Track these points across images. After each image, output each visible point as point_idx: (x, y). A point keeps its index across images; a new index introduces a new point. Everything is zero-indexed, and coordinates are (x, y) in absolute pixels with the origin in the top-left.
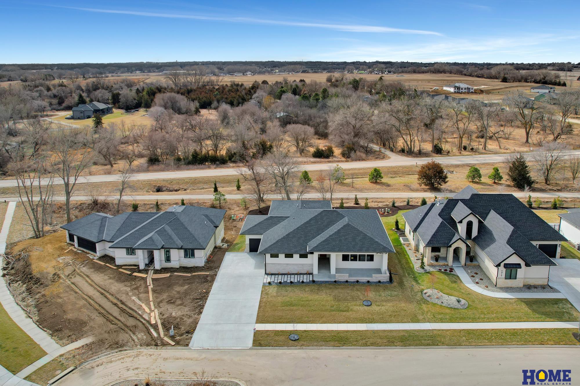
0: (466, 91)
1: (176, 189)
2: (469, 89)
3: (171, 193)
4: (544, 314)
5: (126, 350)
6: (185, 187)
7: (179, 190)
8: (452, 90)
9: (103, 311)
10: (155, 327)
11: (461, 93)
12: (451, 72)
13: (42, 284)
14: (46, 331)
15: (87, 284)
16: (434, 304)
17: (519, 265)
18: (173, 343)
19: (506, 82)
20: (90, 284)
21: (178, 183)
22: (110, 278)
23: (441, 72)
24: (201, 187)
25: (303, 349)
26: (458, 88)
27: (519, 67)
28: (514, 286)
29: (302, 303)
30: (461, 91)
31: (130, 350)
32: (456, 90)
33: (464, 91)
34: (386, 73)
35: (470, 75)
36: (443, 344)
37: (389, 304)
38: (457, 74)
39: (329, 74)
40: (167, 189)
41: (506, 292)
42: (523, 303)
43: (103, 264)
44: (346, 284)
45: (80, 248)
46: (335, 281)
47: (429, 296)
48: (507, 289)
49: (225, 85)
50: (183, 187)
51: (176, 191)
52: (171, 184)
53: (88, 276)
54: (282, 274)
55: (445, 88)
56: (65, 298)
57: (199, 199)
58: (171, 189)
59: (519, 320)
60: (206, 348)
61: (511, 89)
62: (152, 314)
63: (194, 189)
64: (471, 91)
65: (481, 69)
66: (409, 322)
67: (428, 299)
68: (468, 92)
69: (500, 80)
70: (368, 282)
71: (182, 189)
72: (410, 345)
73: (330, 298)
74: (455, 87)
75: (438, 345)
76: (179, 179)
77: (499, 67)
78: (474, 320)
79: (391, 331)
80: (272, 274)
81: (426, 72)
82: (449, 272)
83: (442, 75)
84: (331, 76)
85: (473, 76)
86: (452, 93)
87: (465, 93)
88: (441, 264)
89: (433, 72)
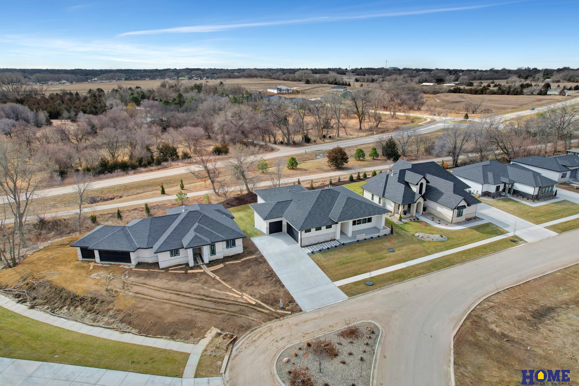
0: (286, 92)
1: (110, 197)
2: (288, 90)
3: (106, 202)
4: (487, 233)
5: (256, 329)
6: (120, 195)
7: (114, 198)
8: (275, 91)
9: (197, 308)
10: (260, 306)
11: (283, 94)
12: (261, 77)
13: (103, 302)
14: (162, 338)
15: (152, 291)
16: (429, 242)
17: (464, 206)
18: (290, 313)
19: (309, 83)
20: (154, 290)
21: (110, 192)
22: (170, 280)
23: (253, 77)
24: (136, 193)
25: (382, 289)
26: (280, 90)
27: (315, 71)
28: (461, 221)
29: (350, 260)
30: (282, 92)
31: (259, 328)
32: (279, 92)
33: (284, 92)
34: (204, 79)
35: (278, 79)
36: (457, 263)
37: (405, 248)
38: (267, 78)
39: (162, 81)
40: (101, 199)
41: (459, 225)
42: (473, 230)
43: (147, 270)
44: (366, 241)
45: (103, 262)
46: (358, 241)
47: (422, 237)
48: (458, 224)
49: (55, 94)
50: (117, 195)
51: (112, 199)
52: (103, 193)
53: (144, 284)
54: (314, 244)
55: (269, 90)
56: (146, 307)
57: (158, 202)
58: (105, 198)
59: (480, 240)
60: (317, 308)
61: (316, 89)
62: (244, 297)
63: (129, 195)
64: (290, 91)
65: (284, 74)
66: (426, 256)
67: (422, 239)
68: (288, 92)
69: (304, 82)
70: (379, 236)
71: (117, 196)
72: (440, 269)
73: (365, 253)
74: (278, 89)
75: (454, 264)
76: (108, 188)
77: (301, 71)
78: (458, 245)
79: (422, 263)
80: (307, 246)
81: (240, 77)
82: (417, 220)
83: (255, 79)
84: (165, 82)
85: (280, 80)
86: (276, 94)
87: (286, 94)
88: (408, 216)
89: (247, 77)
